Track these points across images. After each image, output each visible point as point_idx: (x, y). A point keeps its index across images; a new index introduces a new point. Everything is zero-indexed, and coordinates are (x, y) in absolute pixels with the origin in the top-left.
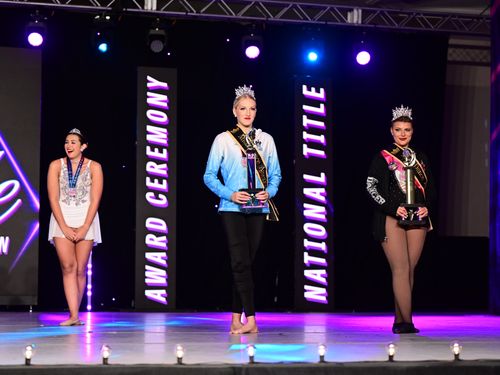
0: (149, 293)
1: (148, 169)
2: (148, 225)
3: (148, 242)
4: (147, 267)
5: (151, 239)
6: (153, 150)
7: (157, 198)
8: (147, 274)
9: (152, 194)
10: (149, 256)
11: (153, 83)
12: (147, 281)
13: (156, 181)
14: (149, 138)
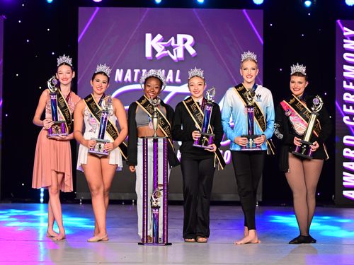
0: (346, 193)
1: (345, 98)
2: (345, 141)
3: (345, 154)
4: (344, 173)
5: (348, 152)
6: (348, 84)
7: (352, 120)
8: (344, 178)
9: (348, 118)
10: (346, 165)
11: (348, 32)
12: (344, 184)
13: (351, 107)
14: (345, 74)
